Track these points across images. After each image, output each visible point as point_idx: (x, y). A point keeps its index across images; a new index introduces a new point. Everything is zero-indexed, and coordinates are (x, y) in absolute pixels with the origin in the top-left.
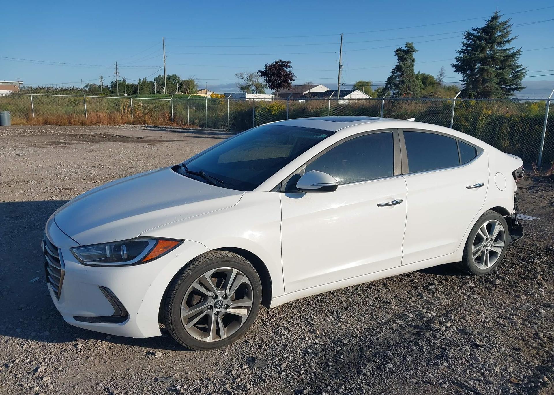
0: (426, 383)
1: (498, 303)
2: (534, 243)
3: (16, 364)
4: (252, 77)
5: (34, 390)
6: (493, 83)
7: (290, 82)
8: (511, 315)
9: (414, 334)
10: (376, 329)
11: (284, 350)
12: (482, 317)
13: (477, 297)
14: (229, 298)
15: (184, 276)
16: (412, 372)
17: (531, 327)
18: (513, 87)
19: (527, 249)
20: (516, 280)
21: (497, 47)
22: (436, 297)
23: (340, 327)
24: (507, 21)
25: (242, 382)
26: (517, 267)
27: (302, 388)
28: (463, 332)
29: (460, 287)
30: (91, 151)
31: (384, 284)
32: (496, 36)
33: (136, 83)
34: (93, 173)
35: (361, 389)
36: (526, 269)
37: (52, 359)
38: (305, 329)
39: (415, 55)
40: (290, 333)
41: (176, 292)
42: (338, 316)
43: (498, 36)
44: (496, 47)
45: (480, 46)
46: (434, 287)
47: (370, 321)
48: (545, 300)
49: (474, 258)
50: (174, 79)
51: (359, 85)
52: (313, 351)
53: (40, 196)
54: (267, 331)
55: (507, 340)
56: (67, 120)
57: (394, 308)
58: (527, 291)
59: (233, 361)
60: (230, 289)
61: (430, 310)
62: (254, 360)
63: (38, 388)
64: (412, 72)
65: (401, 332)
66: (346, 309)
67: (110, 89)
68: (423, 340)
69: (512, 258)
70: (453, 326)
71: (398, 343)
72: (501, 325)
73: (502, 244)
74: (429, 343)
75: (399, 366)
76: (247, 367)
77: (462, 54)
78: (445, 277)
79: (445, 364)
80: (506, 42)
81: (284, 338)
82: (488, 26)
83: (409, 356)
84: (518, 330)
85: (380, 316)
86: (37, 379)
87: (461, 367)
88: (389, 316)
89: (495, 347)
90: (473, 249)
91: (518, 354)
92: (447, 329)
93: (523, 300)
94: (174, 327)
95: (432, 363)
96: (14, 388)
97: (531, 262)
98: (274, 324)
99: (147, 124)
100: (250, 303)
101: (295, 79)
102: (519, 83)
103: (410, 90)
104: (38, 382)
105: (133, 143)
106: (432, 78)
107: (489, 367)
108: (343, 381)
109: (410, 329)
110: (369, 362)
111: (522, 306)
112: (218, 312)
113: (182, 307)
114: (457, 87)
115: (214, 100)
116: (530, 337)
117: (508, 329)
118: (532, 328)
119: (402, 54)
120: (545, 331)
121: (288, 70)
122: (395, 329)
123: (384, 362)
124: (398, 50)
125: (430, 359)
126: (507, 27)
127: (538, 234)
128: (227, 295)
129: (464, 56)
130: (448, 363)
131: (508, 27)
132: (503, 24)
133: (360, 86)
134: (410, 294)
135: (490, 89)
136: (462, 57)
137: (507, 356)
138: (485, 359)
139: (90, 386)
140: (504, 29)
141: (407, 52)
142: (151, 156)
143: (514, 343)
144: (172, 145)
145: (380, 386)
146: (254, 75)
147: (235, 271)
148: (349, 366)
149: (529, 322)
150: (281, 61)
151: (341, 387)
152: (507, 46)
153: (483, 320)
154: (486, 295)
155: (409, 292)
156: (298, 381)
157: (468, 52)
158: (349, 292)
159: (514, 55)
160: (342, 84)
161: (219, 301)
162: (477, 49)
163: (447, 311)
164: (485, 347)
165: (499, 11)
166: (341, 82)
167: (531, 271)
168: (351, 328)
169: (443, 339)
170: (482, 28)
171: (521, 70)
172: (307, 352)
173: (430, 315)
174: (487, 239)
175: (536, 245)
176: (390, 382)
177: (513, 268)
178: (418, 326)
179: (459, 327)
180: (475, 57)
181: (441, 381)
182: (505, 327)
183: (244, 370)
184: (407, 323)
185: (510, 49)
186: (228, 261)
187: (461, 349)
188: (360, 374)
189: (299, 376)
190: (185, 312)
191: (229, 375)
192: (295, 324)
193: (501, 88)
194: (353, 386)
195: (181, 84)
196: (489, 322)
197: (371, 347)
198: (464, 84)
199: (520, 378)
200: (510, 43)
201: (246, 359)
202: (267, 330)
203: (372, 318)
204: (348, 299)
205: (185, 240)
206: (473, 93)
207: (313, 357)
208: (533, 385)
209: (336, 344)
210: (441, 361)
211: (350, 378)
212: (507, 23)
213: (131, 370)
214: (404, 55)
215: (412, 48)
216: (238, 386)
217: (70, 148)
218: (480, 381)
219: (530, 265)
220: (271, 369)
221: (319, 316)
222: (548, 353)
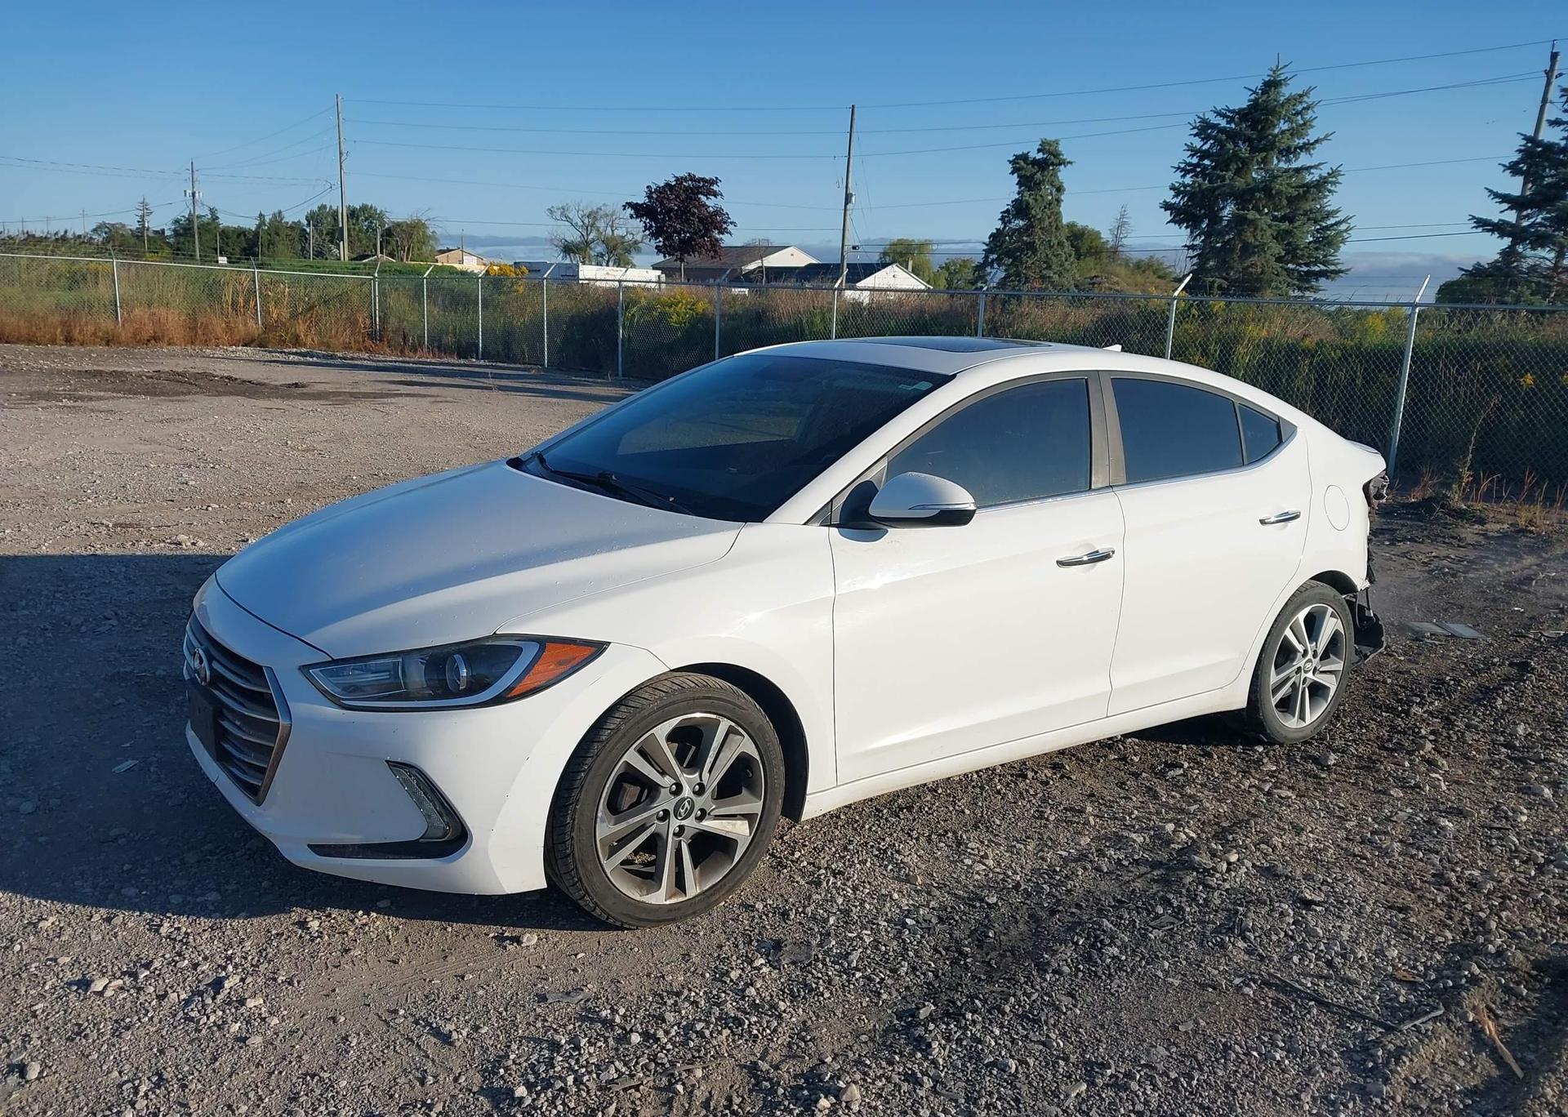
0: (1203, 986)
1: (1340, 807)
2: (1404, 667)
3: (157, 972)
4: (595, 219)
5: (232, 1030)
6: (1268, 256)
7: (717, 236)
8: (1373, 833)
9: (1153, 880)
10: (1060, 871)
11: (846, 923)
12: (1309, 840)
13: (1290, 794)
14: (708, 793)
15: (606, 733)
16: (1166, 964)
17: (1425, 859)
18: (1316, 269)
19: (1389, 681)
20: (1374, 753)
21: (1279, 161)
22: (1190, 796)
23: (970, 867)
24: (1306, 94)
25: (761, 995)
26: (1373, 725)
27: (914, 1006)
28: (1270, 872)
29: (1244, 772)
30: (162, 422)
31: (1056, 767)
32: (1276, 131)
33: (251, 225)
34: (190, 483)
35: (1054, 1004)
36: (1393, 729)
37: (250, 958)
38: (885, 872)
39: (1064, 175)
40: (849, 883)
41: (586, 775)
42: (959, 844)
43: (1283, 132)
44: (1275, 161)
45: (1236, 156)
46: (1181, 771)
47: (1041, 854)
48: (1448, 800)
49: (1274, 701)
50: (366, 219)
51: (898, 250)
52: (918, 922)
53: (53, 544)
54: (791, 879)
55: (1372, 889)
56: (62, 331)
57: (1093, 823)
58: (1404, 778)
59: (724, 949)
60: (710, 771)
61: (1181, 825)
62: (778, 945)
63: (239, 1024)
64: (1056, 220)
65: (1121, 876)
66: (976, 827)
67: (172, 240)
68: (1181, 893)
69: (1356, 702)
70: (1245, 861)
71: (1119, 901)
72: (1355, 856)
73: (1338, 666)
74: (1194, 900)
75: (1134, 951)
76: (763, 961)
77: (1189, 176)
78: (1202, 750)
79: (1241, 944)
80: (1301, 148)
81: (839, 894)
82: (1255, 106)
83: (1154, 928)
84: (1395, 868)
85: (1063, 841)
86: (229, 1004)
87: (1277, 950)
88: (1085, 841)
89: (1348, 904)
90: (1274, 678)
91: (1403, 919)
92: (1232, 867)
93: (1398, 799)
94: (579, 866)
95: (1210, 944)
96: (175, 1027)
97: (1403, 711)
98: (805, 863)
99: (305, 345)
100: (756, 807)
101: (731, 227)
102: (1332, 258)
103: (1049, 267)
104: (233, 1010)
105: (279, 401)
106: (1096, 235)
107: (1343, 947)
108: (1009, 988)
109: (1143, 869)
110: (1061, 945)
111: (1396, 813)
112: (682, 828)
113: (599, 814)
114: (1162, 264)
115: (495, 281)
116: (1426, 881)
117: (1373, 865)
118: (1429, 862)
119: (1029, 170)
120: (1458, 869)
121: (711, 202)
122: (1105, 870)
123: (1096, 943)
124: (1017, 157)
125: (1204, 934)
126: (1304, 108)
127: (1411, 647)
128: (703, 785)
129: (1194, 182)
130: (1245, 942)
131: (1308, 108)
132: (1295, 100)
133: (900, 254)
134: (1124, 789)
135: (1262, 273)
136: (1189, 185)
137: (1380, 923)
138: (1330, 931)
139: (376, 1017)
140: (1297, 113)
141: (1042, 165)
142: (341, 438)
143: (1391, 895)
144: (392, 407)
145: (1098, 996)
146: (601, 213)
147: (725, 725)
148: (1013, 954)
149: (1419, 849)
150: (692, 178)
151: (1007, 1000)
152: (1303, 160)
153: (1311, 845)
154: (1307, 789)
155: (1121, 785)
156: (897, 990)
157: (1203, 173)
158: (973, 787)
159: (1321, 185)
160: (854, 248)
161: (683, 800)
162: (1229, 165)
163: (1223, 828)
164: (1326, 906)
165: (1285, 66)
166: (849, 243)
167: (1405, 733)
168: (998, 870)
169: (1227, 890)
170: (1241, 110)
171: (1337, 224)
172: (904, 925)
173: (1184, 837)
174: (1305, 653)
175: (1408, 672)
176: (1119, 986)
177: (1362, 726)
178: (1161, 862)
179: (1258, 864)
180: (1223, 186)
181: (1237, 981)
182: (1364, 861)
183: (759, 969)
184: (1132, 856)
185: (1311, 167)
186: (709, 698)
187: (1271, 910)
188: (1046, 971)
189: (898, 979)
190: (606, 829)
191: (726, 983)
192: (856, 861)
193: (1286, 270)
194: (1034, 997)
195: (388, 233)
196: (1328, 851)
197: (1059, 911)
198: (1195, 256)
199: (1418, 970)
200: (1312, 151)
201: (755, 943)
202: (790, 877)
203: (1042, 845)
204: (974, 803)
205: (610, 643)
206: (1218, 280)
207: (922, 937)
208: (1451, 983)
209: (970, 905)
210: (1230, 937)
211: (1023, 980)
212: (1305, 99)
213: (469, 977)
214: (1035, 174)
215: (1056, 155)
216: (754, 1005)
217: (92, 410)
218: (1327, 978)
219: (1402, 718)
220: (825, 964)
221: (911, 843)
222: (1473, 915)
